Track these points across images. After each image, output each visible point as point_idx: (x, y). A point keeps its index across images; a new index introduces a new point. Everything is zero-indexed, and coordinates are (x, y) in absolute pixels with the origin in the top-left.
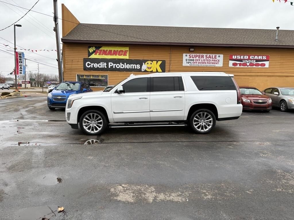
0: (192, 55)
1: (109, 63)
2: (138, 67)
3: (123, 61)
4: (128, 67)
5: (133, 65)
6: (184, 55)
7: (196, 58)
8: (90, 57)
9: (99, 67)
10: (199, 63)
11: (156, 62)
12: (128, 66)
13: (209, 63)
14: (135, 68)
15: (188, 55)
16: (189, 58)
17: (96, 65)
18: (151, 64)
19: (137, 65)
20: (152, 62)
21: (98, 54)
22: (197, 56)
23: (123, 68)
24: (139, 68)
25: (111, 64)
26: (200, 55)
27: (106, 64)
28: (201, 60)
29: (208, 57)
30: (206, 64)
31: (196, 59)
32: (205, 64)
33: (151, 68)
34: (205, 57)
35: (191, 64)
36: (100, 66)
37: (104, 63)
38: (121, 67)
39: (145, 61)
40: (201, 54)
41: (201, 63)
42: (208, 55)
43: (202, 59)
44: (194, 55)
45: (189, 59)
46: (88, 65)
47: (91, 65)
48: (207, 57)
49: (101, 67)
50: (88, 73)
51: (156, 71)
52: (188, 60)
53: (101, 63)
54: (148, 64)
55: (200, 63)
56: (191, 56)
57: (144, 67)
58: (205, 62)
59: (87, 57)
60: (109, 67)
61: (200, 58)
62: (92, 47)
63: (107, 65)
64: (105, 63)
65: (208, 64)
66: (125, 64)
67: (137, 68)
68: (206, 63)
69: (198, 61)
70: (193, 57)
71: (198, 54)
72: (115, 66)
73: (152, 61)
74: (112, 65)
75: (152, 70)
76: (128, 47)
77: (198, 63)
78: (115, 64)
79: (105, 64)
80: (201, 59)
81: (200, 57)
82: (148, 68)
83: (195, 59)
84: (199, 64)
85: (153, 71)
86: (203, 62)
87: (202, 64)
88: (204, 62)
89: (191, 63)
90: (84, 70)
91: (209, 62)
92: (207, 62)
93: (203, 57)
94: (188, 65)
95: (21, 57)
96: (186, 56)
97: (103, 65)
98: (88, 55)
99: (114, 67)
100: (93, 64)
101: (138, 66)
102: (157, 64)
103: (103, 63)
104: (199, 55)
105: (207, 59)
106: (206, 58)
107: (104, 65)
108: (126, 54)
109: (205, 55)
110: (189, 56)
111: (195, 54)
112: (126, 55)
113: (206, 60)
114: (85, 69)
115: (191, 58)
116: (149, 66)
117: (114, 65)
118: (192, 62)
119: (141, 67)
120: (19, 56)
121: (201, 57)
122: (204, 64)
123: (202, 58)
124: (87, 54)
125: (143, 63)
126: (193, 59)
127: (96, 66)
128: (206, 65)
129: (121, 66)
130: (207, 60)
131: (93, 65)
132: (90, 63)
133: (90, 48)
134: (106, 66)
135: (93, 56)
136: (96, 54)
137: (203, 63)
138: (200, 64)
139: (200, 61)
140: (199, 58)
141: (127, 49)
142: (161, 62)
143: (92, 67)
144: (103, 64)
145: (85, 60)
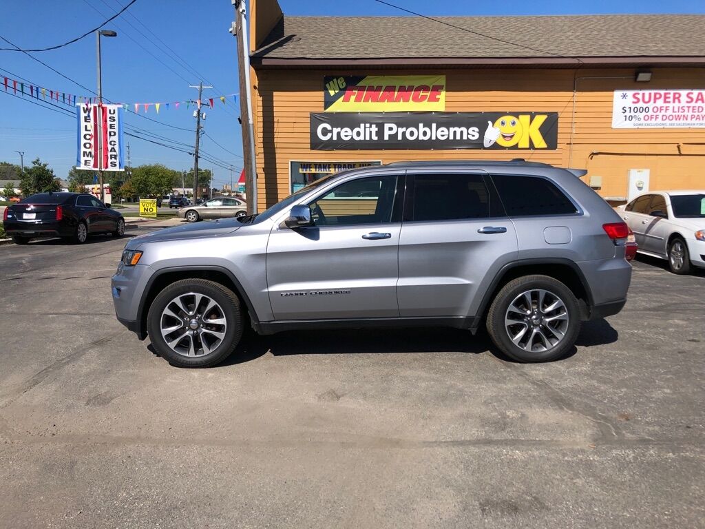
0: (644, 94)
1: (386, 125)
2: (473, 136)
3: (426, 118)
4: (443, 136)
5: (458, 130)
6: (617, 94)
7: (655, 102)
8: (330, 110)
9: (356, 138)
10: (665, 118)
11: (528, 118)
12: (442, 133)
13: (698, 118)
14: (465, 137)
15: (630, 93)
16: (634, 102)
17: (346, 134)
18: (514, 123)
19: (471, 130)
20: (518, 118)
21: (353, 98)
22: (658, 96)
23: (427, 138)
24: (477, 136)
25: (391, 129)
26: (669, 94)
27: (377, 129)
28: (671, 109)
29: (695, 100)
30: (689, 121)
31: (655, 105)
32: (685, 122)
33: (512, 137)
34: (684, 98)
35: (638, 122)
36: (358, 134)
37: (371, 127)
38: (421, 137)
39: (494, 116)
40: (672, 92)
41: (671, 118)
42: (695, 93)
43: (677, 104)
44: (650, 94)
45: (633, 106)
46: (325, 132)
47: (331, 131)
48: (692, 99)
49: (362, 138)
50: (323, 156)
51: (528, 146)
52: (628, 110)
53: (362, 125)
54: (503, 123)
55: (667, 118)
56: (640, 97)
57: (493, 134)
58: (686, 113)
59: (322, 110)
60: (386, 138)
61: (669, 102)
62: (335, 80)
63: (380, 133)
64: (374, 126)
65: (694, 121)
66: (434, 126)
67: (470, 137)
68: (689, 118)
69: (663, 113)
70: (647, 99)
71: (662, 92)
72: (404, 133)
73: (516, 115)
74: (393, 132)
75: (517, 145)
76: (444, 77)
77: (660, 117)
78: (404, 129)
79: (374, 129)
80: (671, 105)
81: (667, 100)
82: (504, 137)
83: (651, 105)
84: (664, 122)
85: (520, 146)
86: (677, 114)
87: (674, 121)
88: (680, 114)
89: (639, 119)
90: (312, 148)
91: (696, 114)
92: (691, 113)
93: (677, 98)
94: (629, 125)
95: (114, 120)
96: (624, 96)
97: (366, 132)
98: (323, 104)
99: (400, 138)
100: (339, 129)
101: (474, 133)
102: (532, 123)
103: (368, 125)
104: (665, 94)
105: (693, 104)
106: (687, 102)
107: (371, 132)
108: (438, 97)
109: (684, 93)
110: (634, 96)
111: (653, 92)
112: (438, 100)
113: (689, 107)
114: (316, 144)
115: (641, 104)
116: (508, 129)
117: (401, 130)
118: (642, 115)
119: (482, 133)
120: (110, 118)
121: (671, 100)
122: (682, 122)
123: (674, 102)
124: (323, 99)
125: (490, 123)
126: (644, 106)
127: (346, 136)
128: (688, 124)
129: (420, 133)
130: (691, 109)
131: (339, 134)
132: (329, 128)
133: (331, 82)
134: (377, 134)
135: (339, 106)
136: (347, 100)
137: (678, 118)
138: (667, 122)
139: (670, 112)
140: (665, 102)
141: (441, 80)
142: (544, 117)
143: (335, 138)
144: (367, 130)
145: (315, 119)
